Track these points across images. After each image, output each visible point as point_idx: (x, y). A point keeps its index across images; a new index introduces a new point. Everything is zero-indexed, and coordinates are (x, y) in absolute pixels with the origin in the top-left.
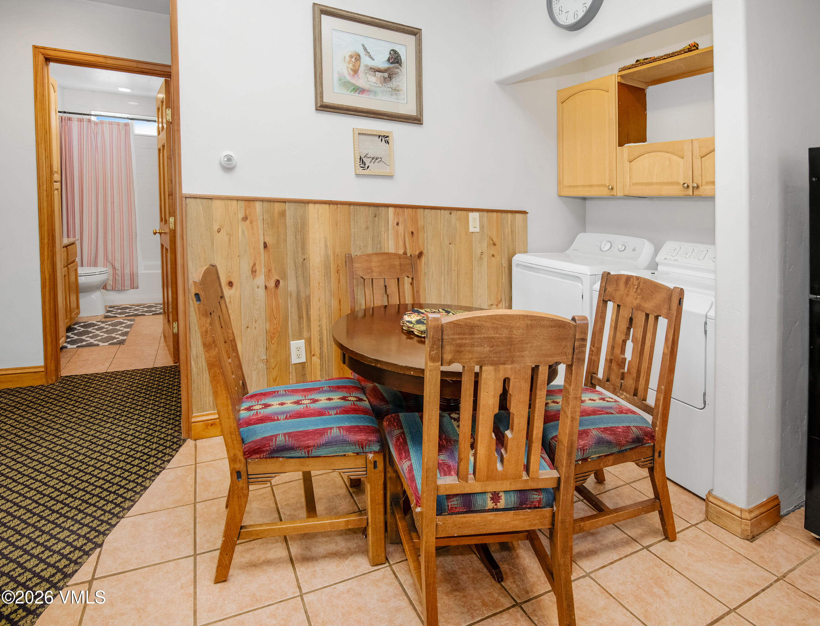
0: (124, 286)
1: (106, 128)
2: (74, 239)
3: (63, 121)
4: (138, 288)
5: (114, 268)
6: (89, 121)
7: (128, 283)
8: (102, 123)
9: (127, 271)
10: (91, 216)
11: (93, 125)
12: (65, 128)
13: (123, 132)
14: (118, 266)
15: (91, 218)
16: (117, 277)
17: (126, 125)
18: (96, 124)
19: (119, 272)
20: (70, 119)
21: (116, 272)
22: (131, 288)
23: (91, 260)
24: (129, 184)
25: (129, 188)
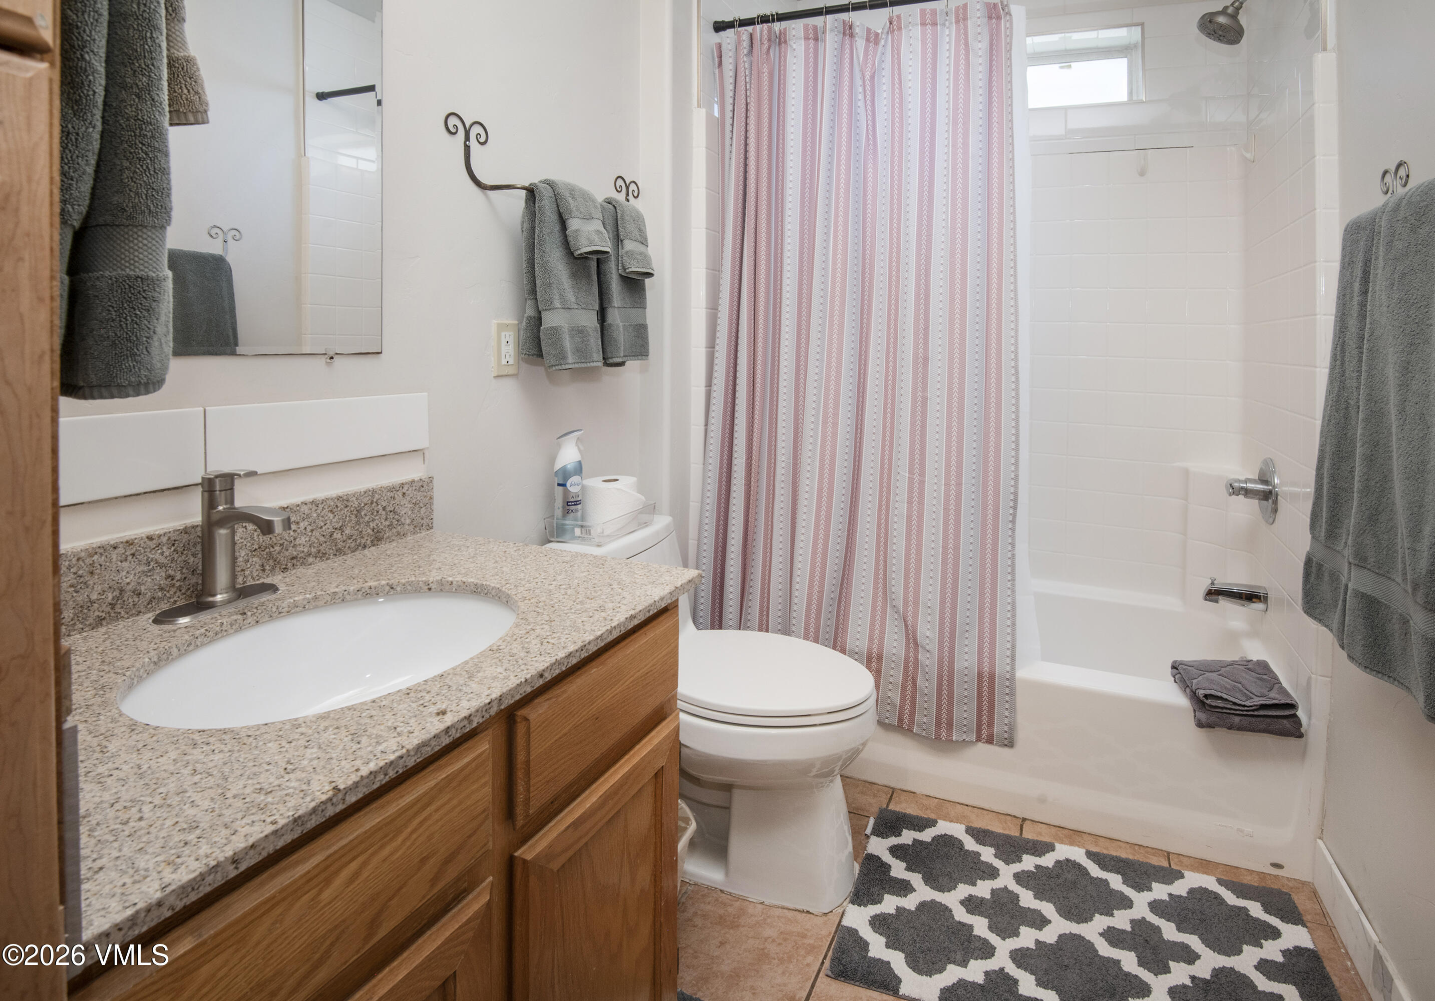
0: (950, 726)
1: (912, 43)
3: (756, 46)
4: (1008, 743)
5: (912, 638)
6: (848, 30)
7: (965, 713)
8: (894, 26)
9: (966, 661)
11: (860, 43)
12: (760, 75)
13: (980, 46)
14: (927, 633)
16: (920, 681)
18: (872, 37)
19: (930, 662)
21: (916, 659)
22: (979, 740)
23: (821, 592)
24: (995, 276)
25: (994, 296)
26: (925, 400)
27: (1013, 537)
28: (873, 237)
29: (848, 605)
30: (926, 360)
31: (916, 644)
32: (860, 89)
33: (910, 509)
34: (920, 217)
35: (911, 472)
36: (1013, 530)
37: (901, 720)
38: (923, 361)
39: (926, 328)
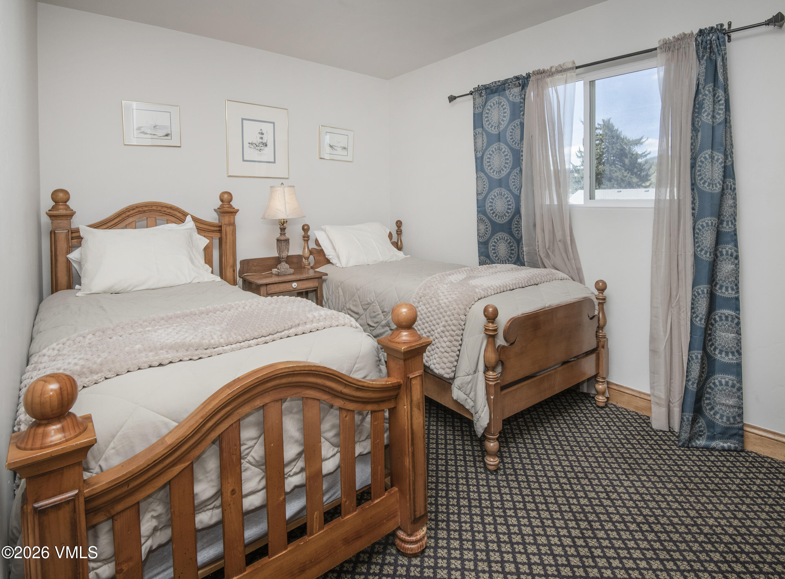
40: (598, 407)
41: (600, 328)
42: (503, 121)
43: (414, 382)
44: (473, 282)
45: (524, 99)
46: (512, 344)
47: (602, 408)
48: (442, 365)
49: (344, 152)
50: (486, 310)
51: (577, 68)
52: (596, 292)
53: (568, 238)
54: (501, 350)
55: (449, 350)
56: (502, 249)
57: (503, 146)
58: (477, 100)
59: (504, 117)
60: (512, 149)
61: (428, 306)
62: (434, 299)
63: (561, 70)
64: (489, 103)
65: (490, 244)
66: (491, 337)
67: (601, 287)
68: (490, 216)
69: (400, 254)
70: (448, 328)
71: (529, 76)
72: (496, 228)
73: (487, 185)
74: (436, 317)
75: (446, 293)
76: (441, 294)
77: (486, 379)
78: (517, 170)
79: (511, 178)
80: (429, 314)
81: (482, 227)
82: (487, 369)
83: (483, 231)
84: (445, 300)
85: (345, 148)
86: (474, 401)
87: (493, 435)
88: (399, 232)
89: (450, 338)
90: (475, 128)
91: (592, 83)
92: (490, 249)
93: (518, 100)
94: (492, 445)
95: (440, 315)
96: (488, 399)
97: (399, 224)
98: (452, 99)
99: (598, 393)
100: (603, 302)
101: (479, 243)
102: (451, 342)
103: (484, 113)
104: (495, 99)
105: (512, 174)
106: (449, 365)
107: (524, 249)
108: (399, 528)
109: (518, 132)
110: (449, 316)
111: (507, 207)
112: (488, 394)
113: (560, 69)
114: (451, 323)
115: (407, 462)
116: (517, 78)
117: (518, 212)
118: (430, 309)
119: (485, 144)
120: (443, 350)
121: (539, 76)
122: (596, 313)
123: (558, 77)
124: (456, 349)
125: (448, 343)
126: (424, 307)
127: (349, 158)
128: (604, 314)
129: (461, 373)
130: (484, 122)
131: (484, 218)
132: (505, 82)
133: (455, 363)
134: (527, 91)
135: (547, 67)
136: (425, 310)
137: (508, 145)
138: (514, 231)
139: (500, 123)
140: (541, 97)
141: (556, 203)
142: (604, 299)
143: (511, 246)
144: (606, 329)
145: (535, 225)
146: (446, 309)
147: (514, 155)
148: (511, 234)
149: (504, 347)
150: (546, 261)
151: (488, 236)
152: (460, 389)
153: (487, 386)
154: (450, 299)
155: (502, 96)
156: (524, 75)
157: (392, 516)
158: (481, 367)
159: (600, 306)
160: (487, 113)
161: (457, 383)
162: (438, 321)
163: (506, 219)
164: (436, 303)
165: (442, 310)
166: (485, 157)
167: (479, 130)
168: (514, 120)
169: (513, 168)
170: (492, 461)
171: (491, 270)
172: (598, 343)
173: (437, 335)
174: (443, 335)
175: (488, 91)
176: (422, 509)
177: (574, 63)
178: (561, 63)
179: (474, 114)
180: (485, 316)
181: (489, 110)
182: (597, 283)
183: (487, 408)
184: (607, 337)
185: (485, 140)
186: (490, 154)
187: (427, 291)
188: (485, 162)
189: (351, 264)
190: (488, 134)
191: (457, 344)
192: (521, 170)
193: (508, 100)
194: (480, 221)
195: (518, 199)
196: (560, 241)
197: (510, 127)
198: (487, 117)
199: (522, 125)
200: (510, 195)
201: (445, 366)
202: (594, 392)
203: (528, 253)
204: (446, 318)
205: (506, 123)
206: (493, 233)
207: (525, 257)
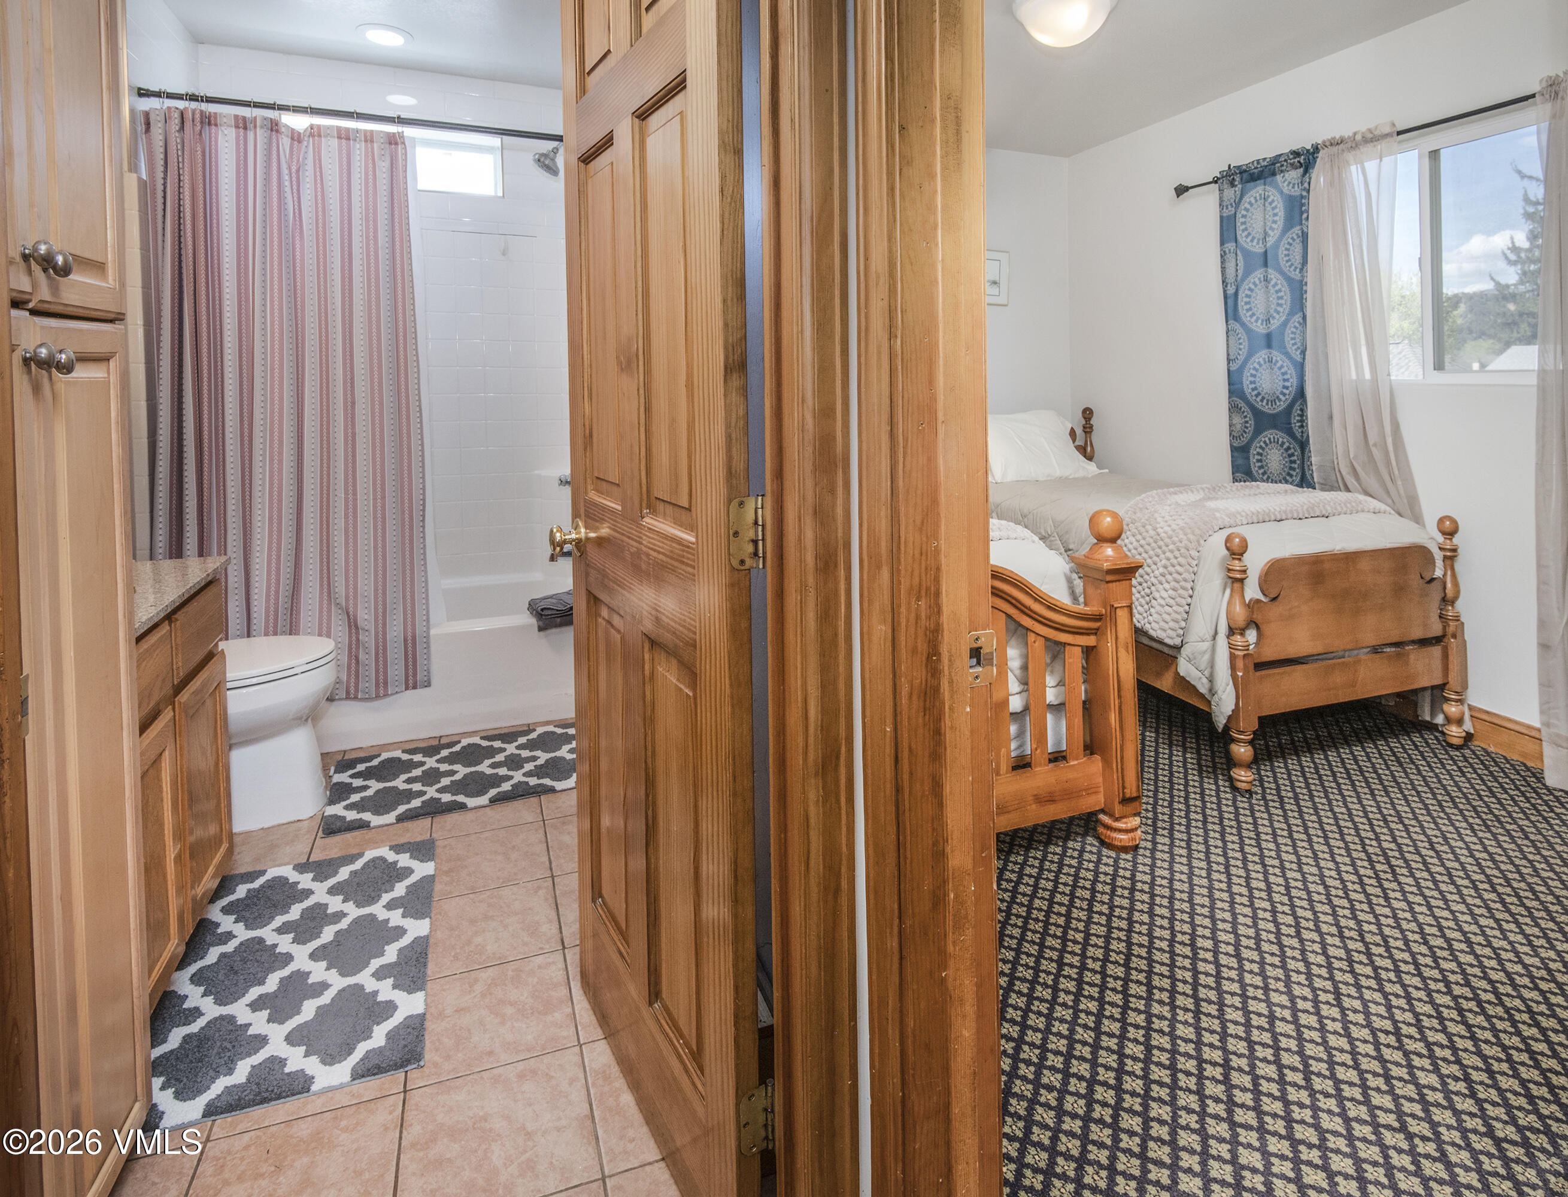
0: (386, 683)
1: (331, 147)
2: (223, 559)
3: (188, 125)
4: (428, 684)
5: (353, 625)
6: (274, 127)
7: (396, 671)
8: (315, 132)
9: (395, 631)
10: (281, 453)
11: (285, 142)
12: (193, 152)
13: (383, 166)
14: (365, 616)
15: (281, 461)
16: (362, 656)
17: (393, 141)
18: (296, 137)
19: (368, 639)
20: (208, 121)
21: (358, 640)
22: (407, 689)
23: (277, 604)
24: (401, 338)
25: (402, 353)
26: (354, 434)
27: (423, 532)
28: (303, 301)
29: (298, 613)
30: (353, 403)
31: (357, 628)
32: (287, 178)
33: (346, 523)
34: (343, 290)
35: (346, 493)
36: (423, 527)
37: (348, 693)
38: (350, 405)
39: (352, 378)
40: (1451, 746)
41: (1447, 601)
42: (1272, 229)
43: (1119, 612)
44: (1211, 504)
45: (1308, 191)
46: (1274, 599)
47: (1458, 748)
48: (1162, 624)
49: (994, 290)
50: (1228, 540)
51: (1399, 133)
52: (1440, 539)
53: (1389, 440)
54: (1253, 606)
55: (1172, 602)
56: (1275, 459)
57: (1273, 274)
58: (1226, 192)
59: (1275, 222)
60: (1289, 280)
61: (1139, 537)
62: (1149, 527)
63: (1372, 138)
64: (1246, 199)
65: (1253, 451)
66: (1236, 581)
67: (1449, 529)
68: (1252, 399)
69: (1091, 468)
70: (1171, 569)
71: (1316, 149)
72: (1263, 421)
73: (1246, 344)
74: (1151, 553)
75: (1167, 518)
76: (1159, 519)
77: (1231, 647)
78: (1298, 318)
79: (1288, 331)
80: (1141, 550)
81: (1238, 420)
82: (1231, 631)
83: (1239, 427)
84: (1167, 528)
85: (995, 283)
86: (1211, 680)
87: (1242, 733)
88: (1088, 429)
89: (1173, 584)
90: (1222, 243)
91: (1434, 155)
92: (1253, 460)
93: (1296, 192)
94: (1242, 751)
95: (1159, 551)
96: (1234, 677)
97: (1088, 414)
98: (1181, 190)
99: (1448, 720)
100: (1451, 556)
101: (1234, 449)
102: (1174, 590)
103: (1239, 215)
104: (1257, 190)
105: (1291, 324)
106: (1172, 624)
107: (1313, 459)
108: (1102, 811)
109: (1298, 248)
110: (1172, 551)
111: (1281, 383)
112: (1233, 668)
113: (1370, 136)
114: (1174, 561)
115: (1113, 718)
116: (1296, 154)
117: (1301, 394)
118: (1142, 542)
119: (1240, 272)
120: (1163, 602)
121: (1335, 149)
122: (1438, 573)
123: (1367, 149)
124: (1184, 602)
125: (1171, 592)
126: (1132, 539)
127: (1002, 300)
128: (1454, 576)
129: (1192, 637)
130: (1239, 233)
131: (1242, 404)
132: (1275, 161)
133: (1183, 624)
134: (1314, 176)
135: (1347, 133)
136: (1135, 544)
137: (1282, 272)
138: (1296, 427)
139: (1266, 234)
140: (1338, 184)
141: (1368, 376)
142: (1455, 550)
143: (1290, 456)
144: (1459, 604)
145: (1331, 418)
146: (1167, 540)
147: (1292, 290)
148: (1291, 433)
149: (1258, 601)
150: (1351, 481)
151: (1247, 437)
152: (1189, 661)
153: (1233, 658)
154: (1174, 527)
155: (1270, 185)
156: (1309, 147)
157: (1091, 790)
158: (1223, 629)
159: (1448, 562)
160: (1244, 216)
161: (1186, 651)
162: (1155, 559)
163: (1281, 406)
164: (1152, 533)
165: (1161, 543)
166: (1241, 295)
167: (1231, 246)
168: (1292, 227)
169: (1292, 313)
170: (1243, 776)
171: (1247, 491)
172: (1444, 628)
173: (1154, 580)
174: (1163, 579)
175: (1245, 176)
176: (1134, 789)
177: (1394, 125)
178: (1371, 126)
179: (1222, 218)
180: (1228, 549)
181: (1247, 210)
182: (1441, 521)
183: (1231, 686)
184: (1462, 619)
185: (1241, 264)
186: (1250, 289)
187: (1139, 514)
188: (1241, 303)
189: (1011, 477)
190: (1247, 254)
191: (1185, 594)
192: (1304, 318)
193: (1281, 193)
194: (1233, 409)
195: (1301, 367)
196: (1375, 445)
197: (1284, 241)
198: (1244, 223)
199: (1304, 237)
200: (1287, 363)
201: (1166, 626)
202: (1440, 719)
203: (1321, 467)
204: (1168, 554)
205: (1278, 232)
206: (1258, 431)
207: (1315, 475)
